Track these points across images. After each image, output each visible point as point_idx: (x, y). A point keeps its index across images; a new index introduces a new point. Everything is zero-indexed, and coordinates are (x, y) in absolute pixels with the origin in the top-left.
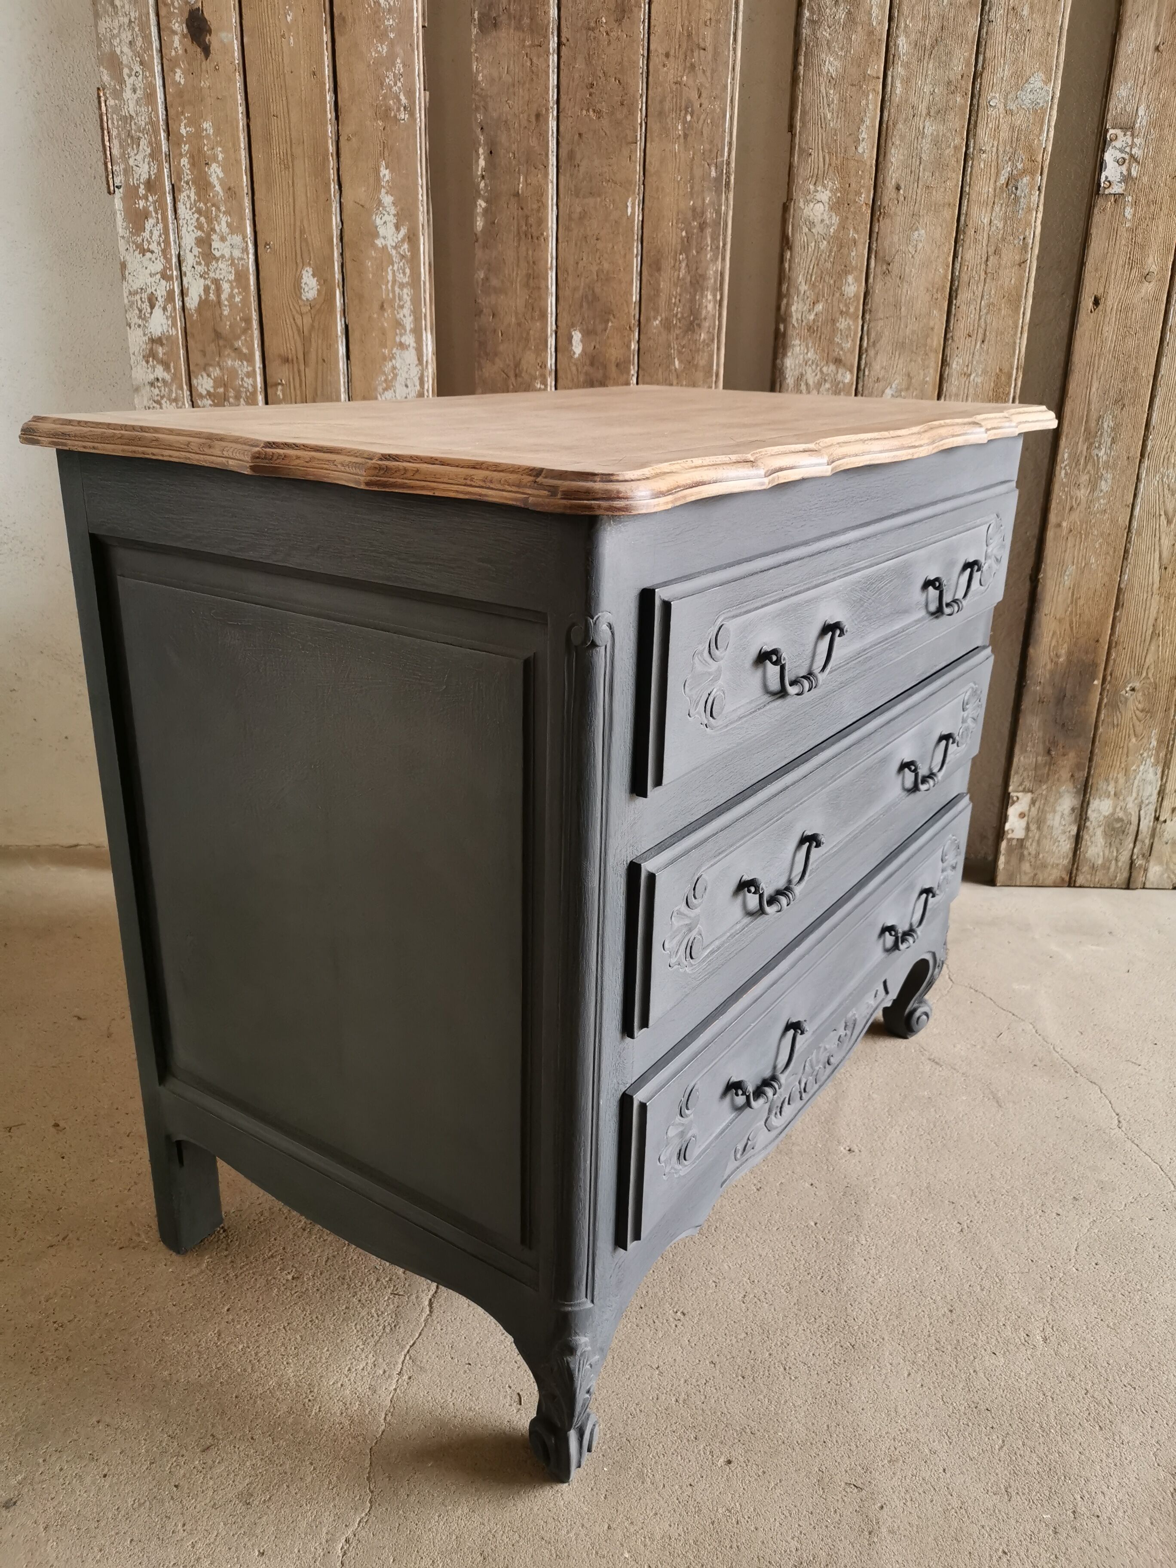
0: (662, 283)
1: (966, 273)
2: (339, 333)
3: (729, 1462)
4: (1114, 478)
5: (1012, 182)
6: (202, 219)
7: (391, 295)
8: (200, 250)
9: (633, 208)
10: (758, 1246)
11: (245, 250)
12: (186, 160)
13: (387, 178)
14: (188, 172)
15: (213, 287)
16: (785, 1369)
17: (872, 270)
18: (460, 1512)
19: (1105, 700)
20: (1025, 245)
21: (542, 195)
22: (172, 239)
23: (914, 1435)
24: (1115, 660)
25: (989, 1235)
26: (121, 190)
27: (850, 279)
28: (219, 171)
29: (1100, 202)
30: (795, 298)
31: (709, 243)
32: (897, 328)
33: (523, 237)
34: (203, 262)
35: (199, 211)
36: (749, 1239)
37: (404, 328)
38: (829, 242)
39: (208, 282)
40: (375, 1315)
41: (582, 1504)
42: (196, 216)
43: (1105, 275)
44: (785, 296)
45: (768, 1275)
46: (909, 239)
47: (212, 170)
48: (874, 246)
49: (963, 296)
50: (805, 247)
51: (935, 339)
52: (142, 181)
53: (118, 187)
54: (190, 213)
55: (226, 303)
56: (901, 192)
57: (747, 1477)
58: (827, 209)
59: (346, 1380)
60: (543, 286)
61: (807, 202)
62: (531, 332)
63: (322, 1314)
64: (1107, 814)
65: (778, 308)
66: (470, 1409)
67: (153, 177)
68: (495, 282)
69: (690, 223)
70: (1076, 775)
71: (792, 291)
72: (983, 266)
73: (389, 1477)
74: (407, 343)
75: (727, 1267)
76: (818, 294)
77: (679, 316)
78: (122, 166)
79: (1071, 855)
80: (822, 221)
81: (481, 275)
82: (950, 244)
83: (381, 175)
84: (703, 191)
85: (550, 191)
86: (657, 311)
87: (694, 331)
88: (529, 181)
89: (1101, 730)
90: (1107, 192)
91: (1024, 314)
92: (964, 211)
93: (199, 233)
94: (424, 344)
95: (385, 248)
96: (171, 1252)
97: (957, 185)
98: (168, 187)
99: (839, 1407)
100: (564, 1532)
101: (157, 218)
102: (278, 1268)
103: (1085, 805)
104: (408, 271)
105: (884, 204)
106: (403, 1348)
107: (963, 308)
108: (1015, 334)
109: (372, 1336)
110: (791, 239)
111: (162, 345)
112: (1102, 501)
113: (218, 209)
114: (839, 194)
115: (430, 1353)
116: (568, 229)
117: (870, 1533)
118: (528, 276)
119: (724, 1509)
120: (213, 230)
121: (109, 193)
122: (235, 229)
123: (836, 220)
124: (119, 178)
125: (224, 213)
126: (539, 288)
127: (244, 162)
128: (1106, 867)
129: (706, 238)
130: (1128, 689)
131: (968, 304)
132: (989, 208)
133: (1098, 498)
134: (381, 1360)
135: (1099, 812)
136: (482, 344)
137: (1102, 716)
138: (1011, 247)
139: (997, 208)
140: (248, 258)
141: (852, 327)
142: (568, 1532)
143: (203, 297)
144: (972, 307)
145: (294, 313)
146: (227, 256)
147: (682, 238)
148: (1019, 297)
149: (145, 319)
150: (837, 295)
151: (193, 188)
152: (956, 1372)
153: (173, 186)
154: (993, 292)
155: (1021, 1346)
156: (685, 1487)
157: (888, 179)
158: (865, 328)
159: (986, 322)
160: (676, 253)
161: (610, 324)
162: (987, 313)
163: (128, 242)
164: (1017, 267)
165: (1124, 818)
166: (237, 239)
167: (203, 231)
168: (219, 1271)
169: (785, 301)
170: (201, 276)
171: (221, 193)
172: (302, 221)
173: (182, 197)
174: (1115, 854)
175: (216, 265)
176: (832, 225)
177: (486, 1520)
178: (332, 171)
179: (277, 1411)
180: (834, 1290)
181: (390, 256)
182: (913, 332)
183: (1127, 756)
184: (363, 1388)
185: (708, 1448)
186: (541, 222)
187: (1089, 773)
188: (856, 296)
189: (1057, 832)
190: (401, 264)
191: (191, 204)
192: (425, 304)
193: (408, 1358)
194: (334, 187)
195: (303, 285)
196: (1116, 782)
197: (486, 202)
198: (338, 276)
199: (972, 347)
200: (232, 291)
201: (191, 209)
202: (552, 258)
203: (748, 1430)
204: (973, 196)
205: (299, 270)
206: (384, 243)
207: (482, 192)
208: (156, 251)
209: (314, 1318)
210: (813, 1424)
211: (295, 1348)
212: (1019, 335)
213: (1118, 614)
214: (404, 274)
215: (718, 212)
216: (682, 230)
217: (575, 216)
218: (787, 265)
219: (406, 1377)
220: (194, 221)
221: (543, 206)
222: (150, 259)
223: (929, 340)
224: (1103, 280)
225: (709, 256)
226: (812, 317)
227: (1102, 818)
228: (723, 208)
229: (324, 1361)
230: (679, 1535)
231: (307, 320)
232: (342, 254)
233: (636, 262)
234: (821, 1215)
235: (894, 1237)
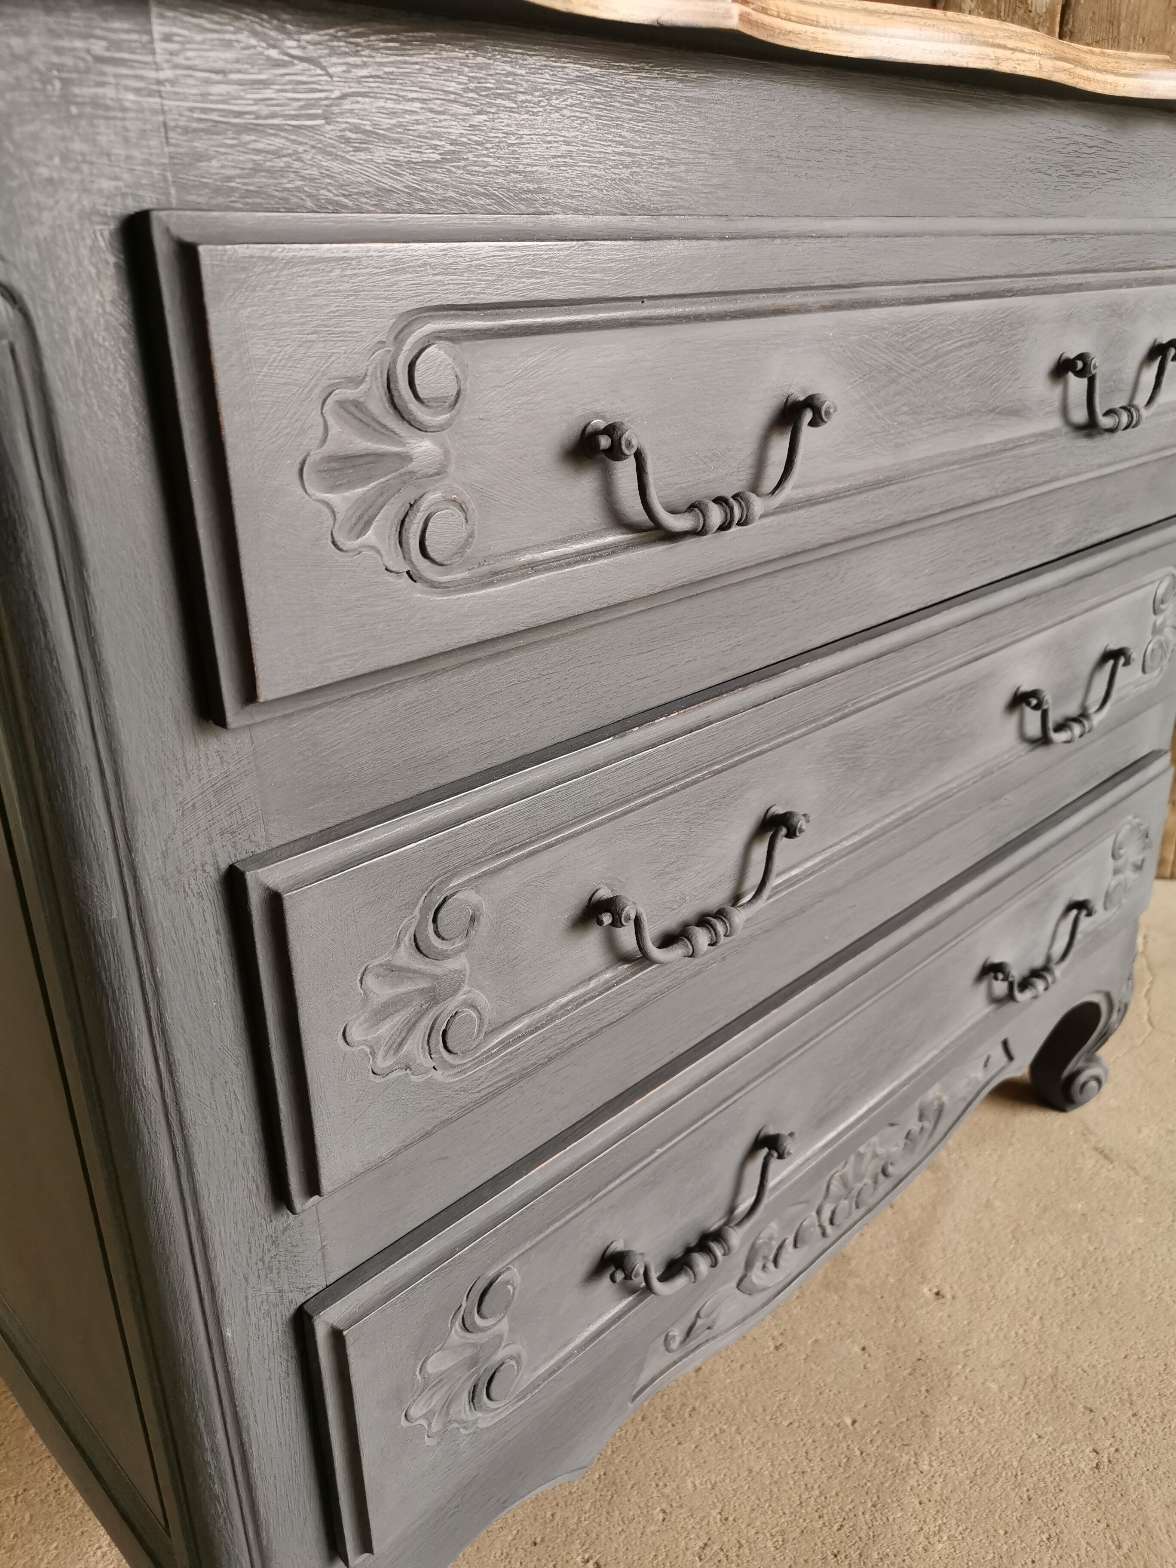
10: (750, 1453)
25: (1144, 1481)
36: (739, 1438)
45: (753, 1510)
75: (690, 1486)
180: (855, 1556)
234: (866, 1406)
235: (979, 1465)
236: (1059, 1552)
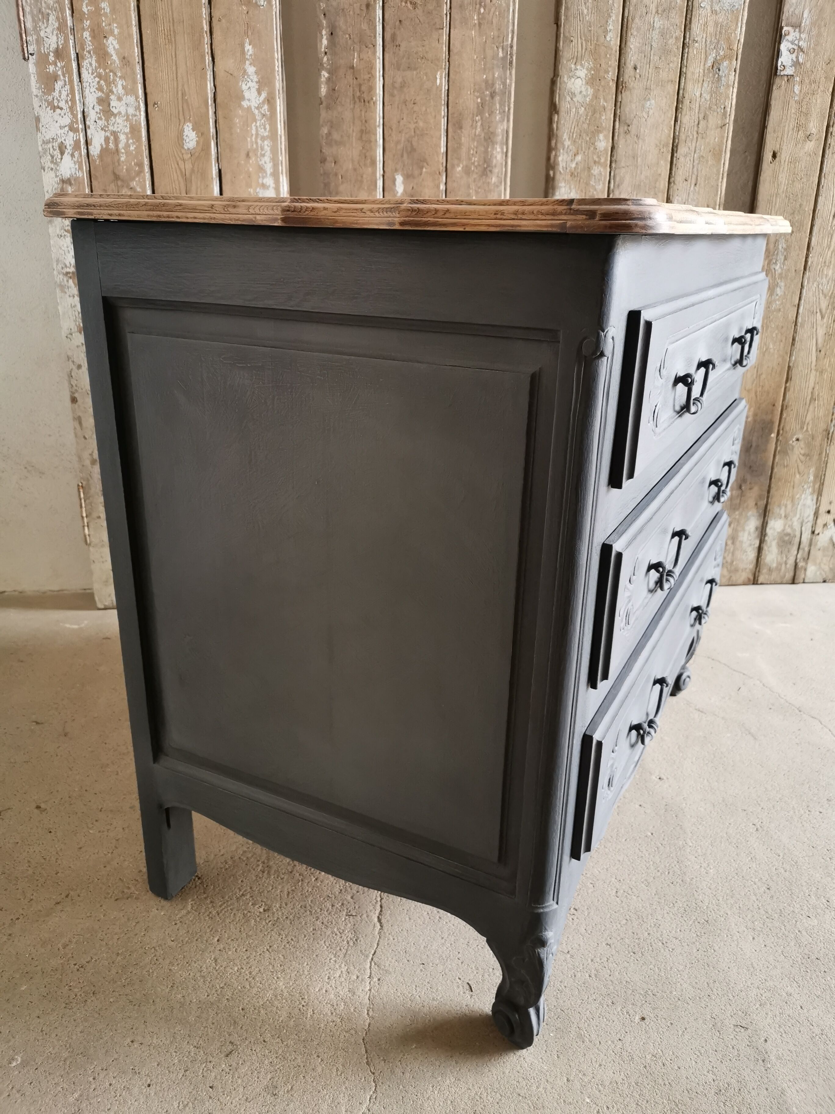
0: (463, 138)
1: (684, 133)
2: (214, 176)
3: (643, 1019)
4: (785, 286)
5: (716, 66)
6: (102, 82)
7: (255, 146)
8: (101, 108)
9: (441, 80)
11: (138, 108)
12: (88, 34)
13: (250, 52)
14: (90, 43)
15: (112, 137)
16: (663, 944)
17: (617, 130)
18: (448, 1081)
19: (779, 448)
20: (725, 113)
21: (372, 68)
22: (77, 98)
23: (771, 983)
24: (785, 419)
25: (777, 831)
26: (34, 57)
27: (601, 136)
28: (115, 42)
29: (778, 81)
30: (561, 151)
31: (498, 107)
32: (634, 174)
33: (357, 100)
34: (103, 117)
35: (99, 76)
36: (607, 850)
37: (265, 172)
38: (585, 109)
39: (108, 134)
40: (338, 933)
41: (542, 1064)
42: (97, 79)
43: (780, 135)
44: (554, 149)
45: (629, 875)
46: (643, 106)
47: (109, 42)
48: (618, 112)
49: (682, 150)
50: (568, 112)
51: (662, 182)
52: (51, 49)
53: (32, 54)
54: (92, 77)
55: (123, 151)
56: (638, 71)
57: (661, 1029)
58: (584, 83)
59: (329, 986)
60: (373, 139)
61: (570, 77)
62: (364, 176)
63: (295, 937)
64: (779, 530)
65: (548, 159)
66: (433, 999)
67: (61, 47)
68: (336, 136)
69: (484, 93)
70: (759, 503)
71: (559, 145)
72: (696, 128)
73: (385, 1060)
74: (268, 184)
75: (597, 872)
76: (578, 148)
77: (476, 164)
78: (35, 37)
79: (755, 561)
80: (581, 92)
81: (325, 130)
82: (672, 110)
83: (246, 50)
84: (493, 68)
85: (378, 64)
86: (459, 159)
87: (487, 175)
88: (361, 57)
89: (775, 470)
90: (782, 73)
91: (724, 164)
92: (682, 86)
93: (100, 94)
94: (281, 185)
95: (249, 108)
96: (160, 899)
97: (677, 67)
98: (73, 56)
99: (711, 968)
100: (534, 1088)
101: (65, 81)
102: (251, 904)
103: (765, 524)
104: (268, 127)
105: (625, 81)
106: (367, 956)
107: (682, 159)
108: (718, 179)
109: (340, 949)
110: (558, 106)
111: (71, 184)
112: (777, 302)
113: (115, 74)
114: (593, 72)
115: (390, 959)
116: (392, 95)
117: (763, 1061)
118: (362, 131)
119: (650, 1056)
120: (111, 91)
121: (24, 59)
122: (130, 91)
123: (590, 91)
124: (32, 47)
125: (120, 77)
126: (371, 142)
127: (135, 36)
128: (778, 569)
129: (495, 104)
130: (794, 439)
131: (685, 156)
132: (700, 85)
133: (775, 301)
134: (352, 968)
135: (774, 529)
136: (326, 185)
137: (777, 460)
138: (715, 114)
139: (705, 85)
140: (140, 115)
141: (603, 173)
142: (537, 1088)
143: (104, 146)
144: (688, 159)
145: (178, 159)
146: (123, 113)
147: (478, 104)
148: (721, 151)
149: (56, 164)
150: (592, 149)
151: (94, 57)
152: (786, 933)
153: (77, 54)
154: (703, 147)
155: (826, 910)
156: (616, 1042)
157: (628, 61)
158: (612, 174)
159: (697, 170)
160: (473, 114)
161: (424, 170)
162: (698, 164)
163: (41, 100)
164: (719, 129)
165: (791, 533)
166: (131, 99)
167: (103, 92)
168: (203, 911)
169: (554, 153)
170: (102, 129)
171: (117, 62)
172: (183, 85)
173: (85, 64)
174: (785, 559)
175: (114, 120)
176: (588, 96)
177: (471, 1085)
178: (206, 46)
179: (279, 1017)
180: (680, 881)
181: (254, 114)
182: (646, 177)
183: (793, 488)
184: (343, 992)
185: (625, 1010)
186: (371, 89)
187: (767, 502)
188: (606, 150)
189: (745, 545)
190: (263, 121)
191: (93, 70)
192: (281, 153)
193: (373, 964)
194: (208, 59)
195: (185, 137)
196: (786, 506)
197: (329, 73)
198: (212, 130)
199: (688, 189)
200: (128, 141)
201: (93, 74)
202: (379, 117)
203: (650, 993)
204: (689, 75)
205: (181, 125)
206: (248, 104)
207: (325, 65)
208: (64, 108)
209: (290, 940)
210: (696, 983)
211: (281, 966)
212: (720, 180)
213: (788, 385)
214: (265, 129)
215: (504, 84)
216: (477, 98)
217: (397, 85)
218: (555, 126)
219: (375, 979)
220: (95, 84)
221: (372, 77)
222: (60, 114)
223: (658, 183)
224: (779, 139)
225: (498, 118)
226: (573, 165)
227: (776, 534)
228: (508, 81)
229: (306, 973)
230: (623, 1080)
231: (189, 166)
232: (215, 113)
233: (443, 122)
234: (654, 827)
235: (711, 839)
236: (758, 863)
